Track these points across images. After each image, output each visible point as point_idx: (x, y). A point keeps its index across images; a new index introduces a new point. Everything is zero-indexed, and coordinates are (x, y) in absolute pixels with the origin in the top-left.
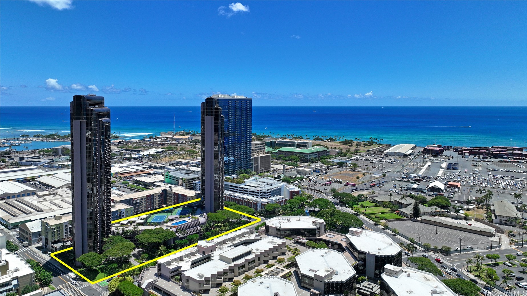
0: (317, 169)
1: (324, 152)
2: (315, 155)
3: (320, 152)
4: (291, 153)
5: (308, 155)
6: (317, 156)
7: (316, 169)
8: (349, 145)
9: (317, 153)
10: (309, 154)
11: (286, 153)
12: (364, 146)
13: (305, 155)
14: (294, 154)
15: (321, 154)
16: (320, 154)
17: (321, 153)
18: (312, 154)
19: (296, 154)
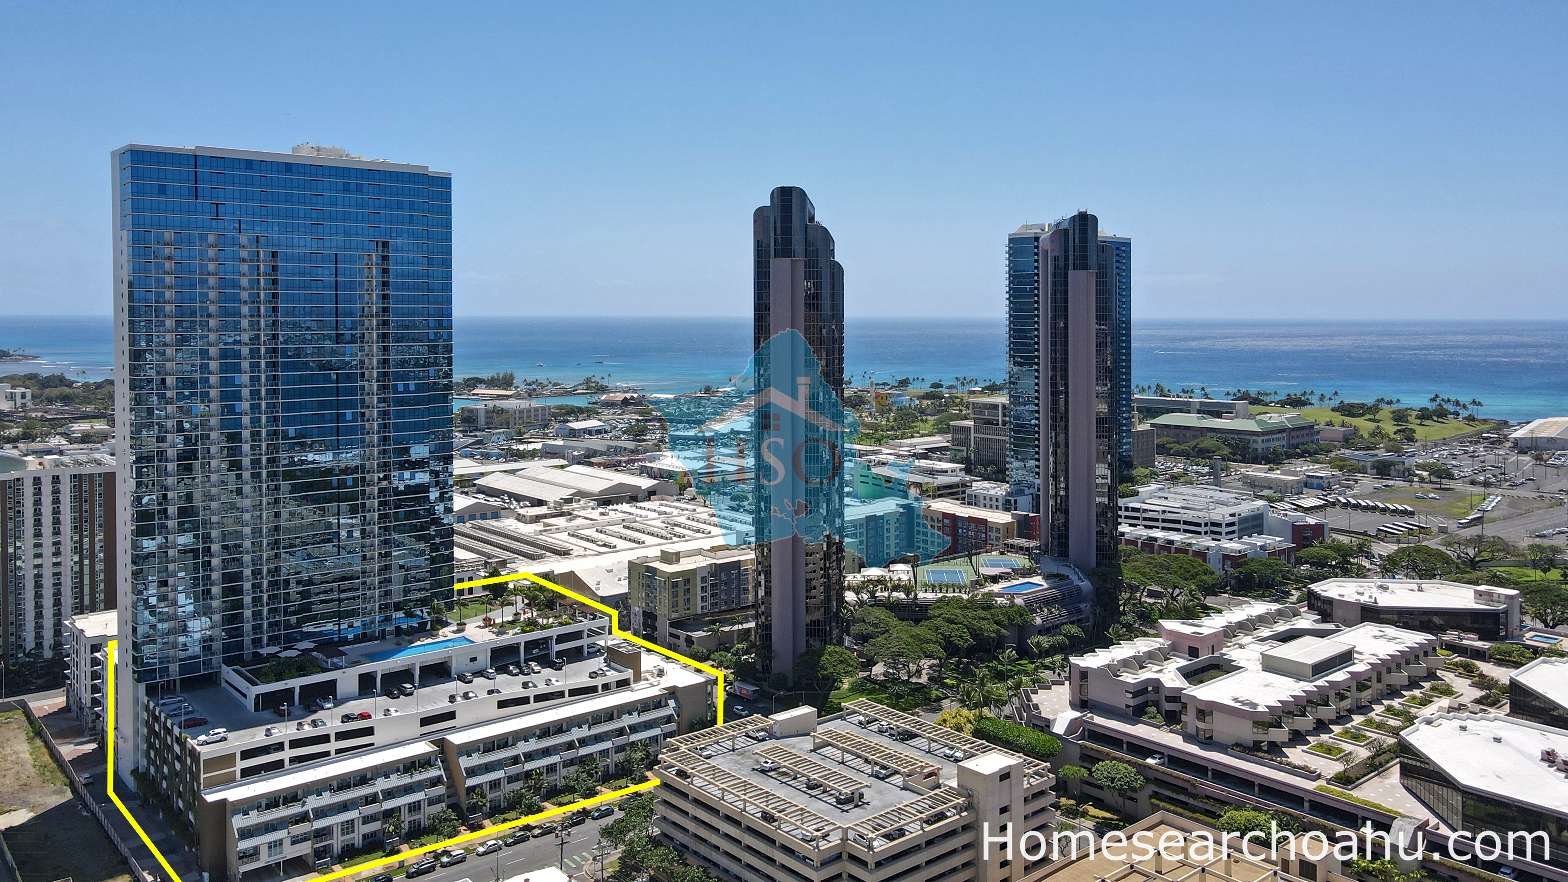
0: (1312, 477)
1: (1304, 432)
2: (1278, 439)
3: (1293, 429)
4: (1199, 433)
5: (1260, 439)
6: (1284, 443)
7: (1308, 476)
8: (1368, 416)
9: (1284, 435)
10: (1262, 434)
11: (1177, 431)
12: (1419, 421)
13: (1249, 437)
14: (1209, 434)
15: (1298, 436)
16: (1293, 437)
17: (1298, 433)
18: (1269, 437)
19: (1213, 434)
